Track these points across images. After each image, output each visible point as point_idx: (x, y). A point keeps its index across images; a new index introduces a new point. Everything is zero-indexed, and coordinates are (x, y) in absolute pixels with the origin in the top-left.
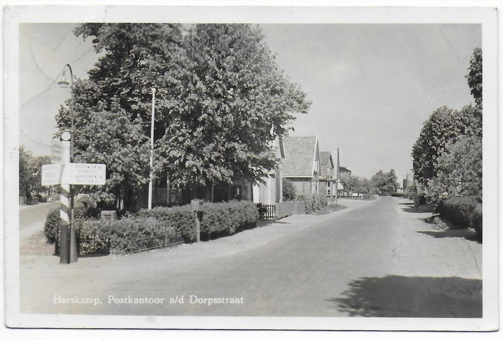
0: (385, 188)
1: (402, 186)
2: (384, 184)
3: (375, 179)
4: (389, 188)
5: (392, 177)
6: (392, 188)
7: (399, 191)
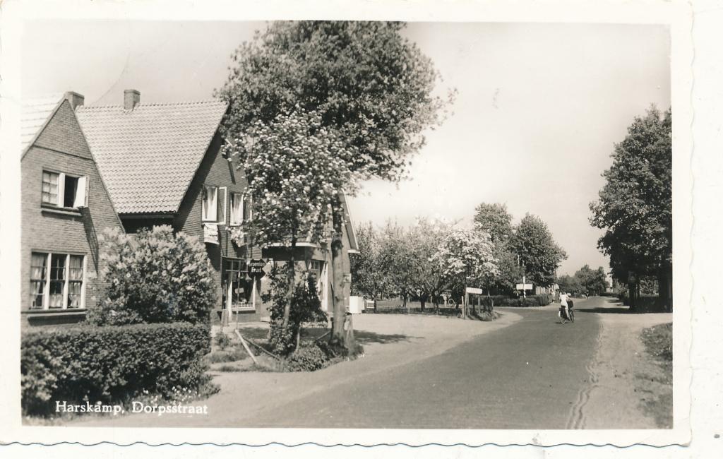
0: (592, 286)
1: (611, 285)
2: (592, 283)
3: (579, 275)
4: (597, 286)
5: (601, 275)
6: (601, 288)
7: (608, 290)
